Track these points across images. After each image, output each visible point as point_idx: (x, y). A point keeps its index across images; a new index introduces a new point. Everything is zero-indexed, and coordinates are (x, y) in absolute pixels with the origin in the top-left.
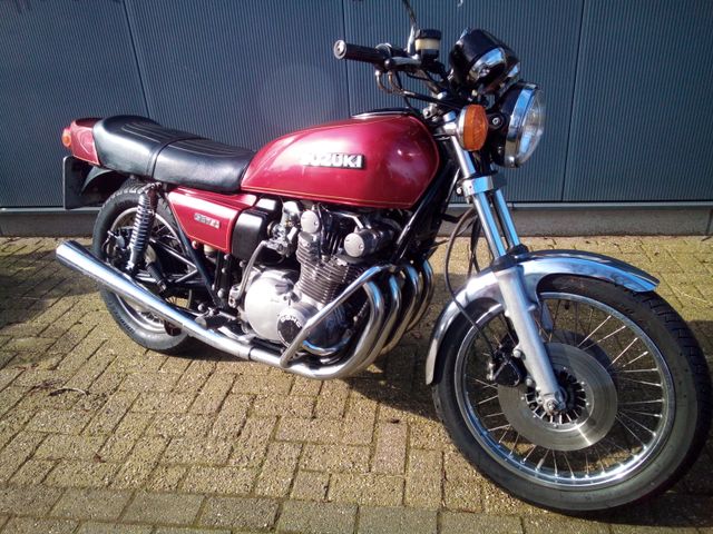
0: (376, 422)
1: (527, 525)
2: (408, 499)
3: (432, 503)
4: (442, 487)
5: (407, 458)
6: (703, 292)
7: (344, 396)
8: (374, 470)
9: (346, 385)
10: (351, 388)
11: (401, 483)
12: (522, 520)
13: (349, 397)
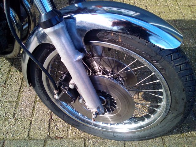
0: (21, 86)
1: (87, 143)
2: (31, 133)
3: (43, 134)
4: (49, 124)
5: (34, 107)
6: (179, 4)
7: (7, 70)
8: (16, 116)
9: (9, 63)
10: (11, 65)
11: (29, 123)
12: (85, 140)
13: (9, 71)
